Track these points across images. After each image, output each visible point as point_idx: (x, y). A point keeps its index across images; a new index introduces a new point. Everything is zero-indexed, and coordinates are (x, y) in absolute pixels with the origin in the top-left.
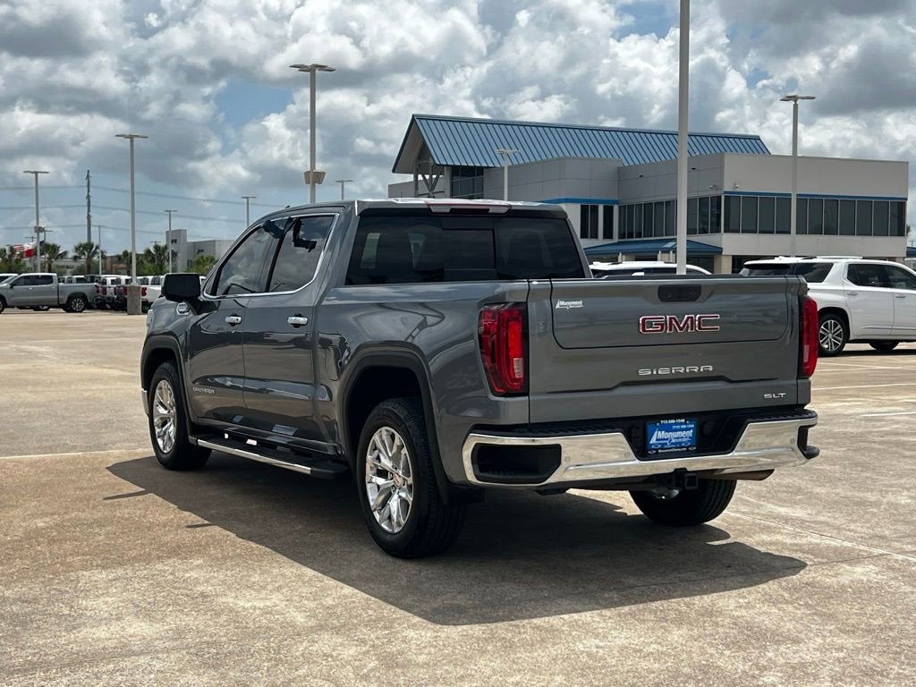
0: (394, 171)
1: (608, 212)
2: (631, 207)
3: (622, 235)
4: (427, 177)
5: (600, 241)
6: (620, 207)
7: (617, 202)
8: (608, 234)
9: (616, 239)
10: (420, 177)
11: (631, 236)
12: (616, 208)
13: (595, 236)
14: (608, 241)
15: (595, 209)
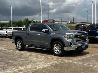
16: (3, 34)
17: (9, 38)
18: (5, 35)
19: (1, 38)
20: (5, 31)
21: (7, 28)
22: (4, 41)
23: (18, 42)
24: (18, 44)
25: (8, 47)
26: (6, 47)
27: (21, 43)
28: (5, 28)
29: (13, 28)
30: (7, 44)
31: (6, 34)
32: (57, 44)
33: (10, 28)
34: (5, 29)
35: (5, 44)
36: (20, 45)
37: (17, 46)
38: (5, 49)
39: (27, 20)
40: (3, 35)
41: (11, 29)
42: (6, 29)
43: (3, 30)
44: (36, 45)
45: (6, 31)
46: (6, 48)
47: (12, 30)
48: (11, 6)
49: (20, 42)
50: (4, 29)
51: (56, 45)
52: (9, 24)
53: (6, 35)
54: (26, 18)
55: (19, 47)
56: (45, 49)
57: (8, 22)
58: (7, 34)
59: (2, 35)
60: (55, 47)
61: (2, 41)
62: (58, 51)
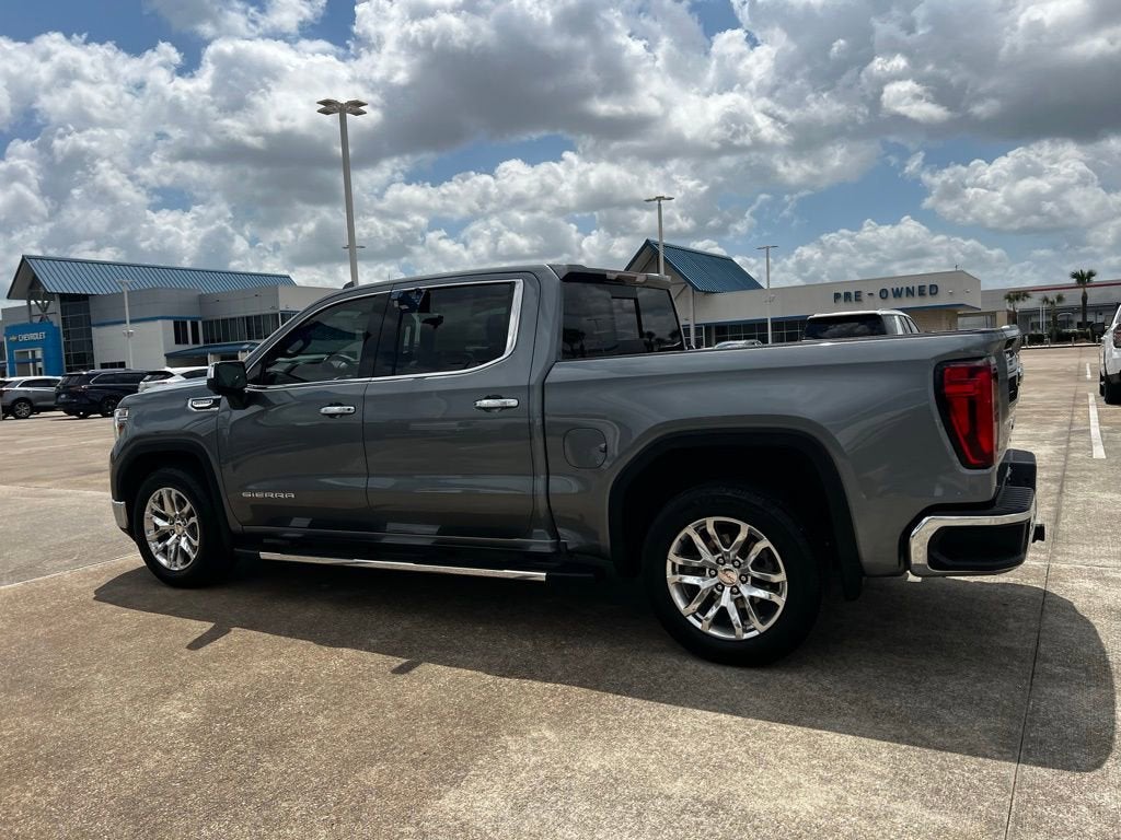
0: (8, 297)
1: (195, 326)
2: (211, 322)
3: (206, 341)
4: (39, 302)
5: (190, 346)
6: (203, 323)
7: (200, 319)
8: (196, 341)
9: (202, 344)
10: (33, 302)
11: (213, 341)
12: (200, 323)
13: (186, 342)
14: (197, 346)
15: (185, 324)
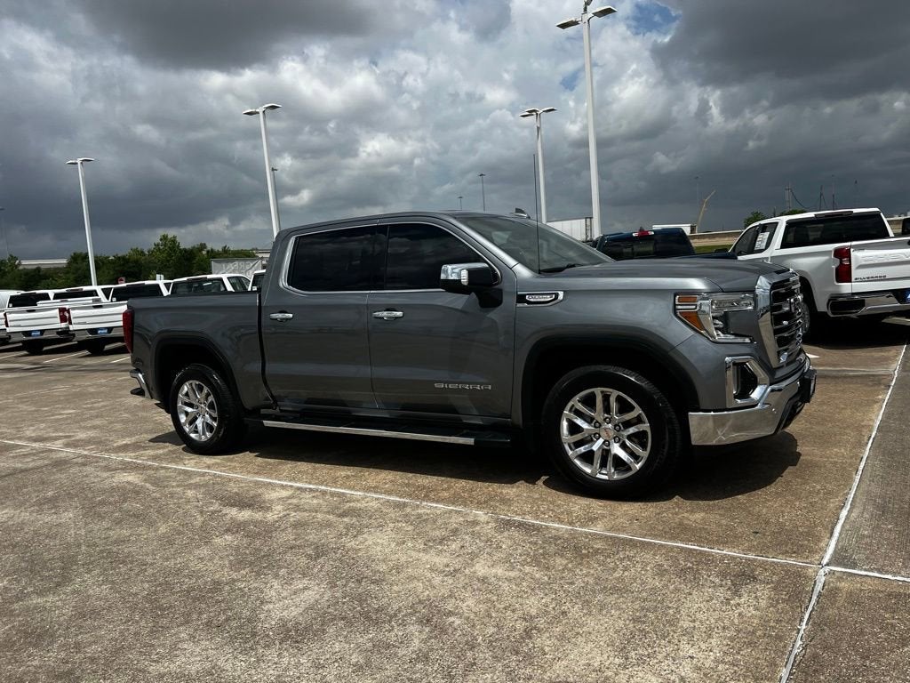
16: (42, 332)
17: (86, 352)
18: (53, 335)
19: (32, 353)
20: (56, 312)
21: (64, 290)
22: (53, 377)
23: (185, 388)
24: (191, 405)
25: (97, 422)
26: (77, 420)
27: (214, 390)
28: (51, 293)
29: (106, 292)
30: (82, 396)
31: (63, 325)
32: (598, 391)
33: (85, 288)
34: (51, 296)
35: (70, 399)
36: (211, 406)
37: (183, 418)
38: (75, 444)
39: (171, 245)
40: (45, 336)
41: (93, 293)
42: (57, 296)
43: (41, 304)
44: (358, 405)
45: (62, 310)
46: (82, 435)
47: (99, 300)
48: (79, 161)
49: (206, 390)
50: (46, 297)
51: (589, 401)
52: (68, 272)
53: (66, 332)
54: (164, 238)
55: (201, 424)
56: (470, 441)
57: (64, 261)
58: (71, 327)
59: (36, 336)
60: (579, 414)
61: (44, 377)
62: (616, 449)
